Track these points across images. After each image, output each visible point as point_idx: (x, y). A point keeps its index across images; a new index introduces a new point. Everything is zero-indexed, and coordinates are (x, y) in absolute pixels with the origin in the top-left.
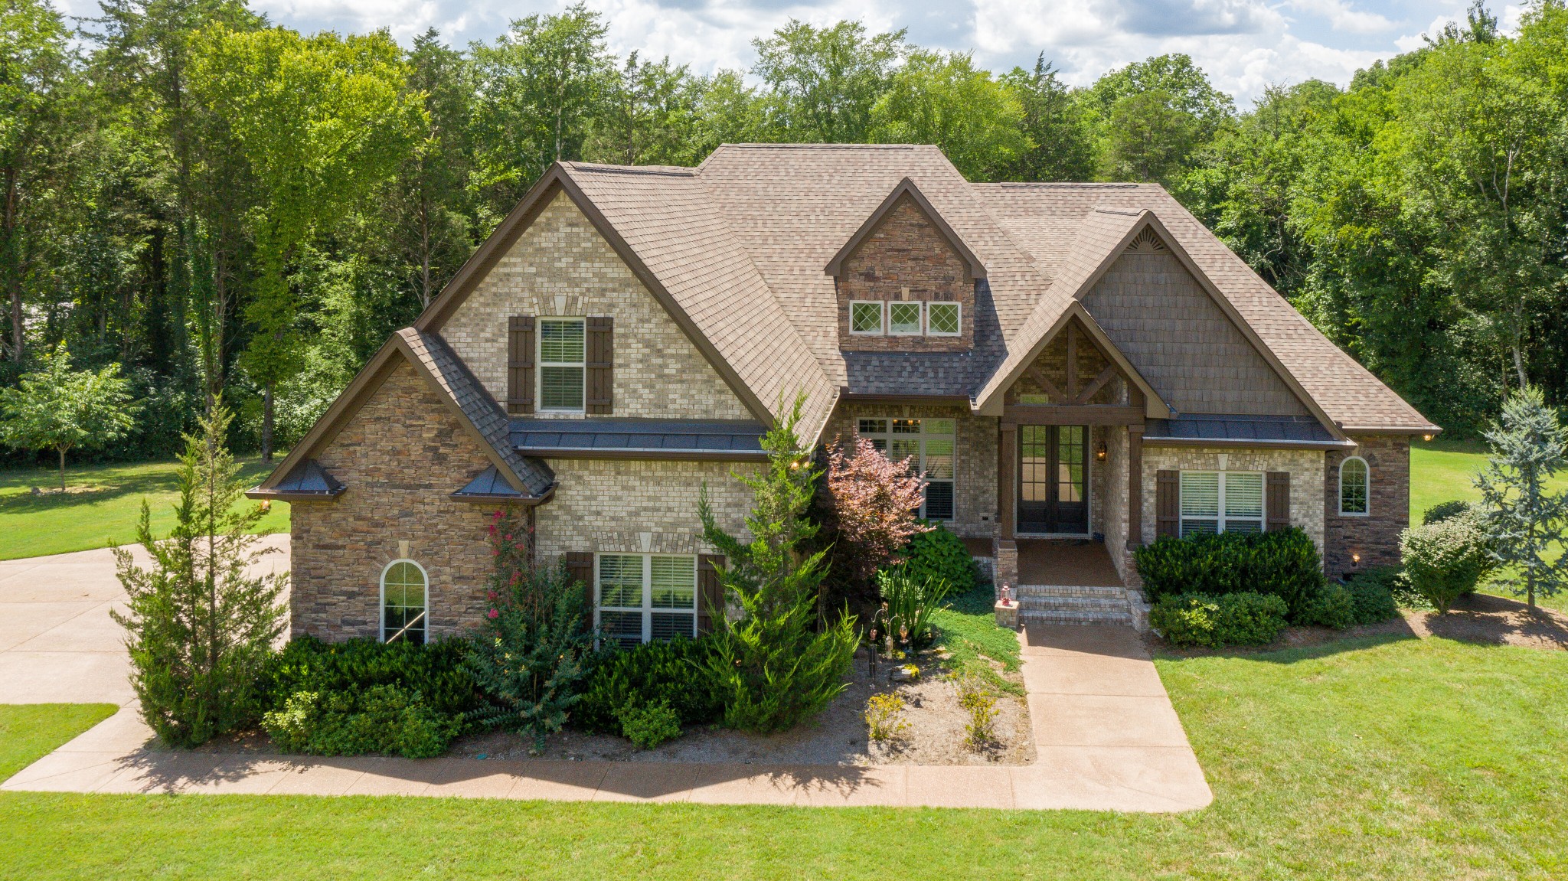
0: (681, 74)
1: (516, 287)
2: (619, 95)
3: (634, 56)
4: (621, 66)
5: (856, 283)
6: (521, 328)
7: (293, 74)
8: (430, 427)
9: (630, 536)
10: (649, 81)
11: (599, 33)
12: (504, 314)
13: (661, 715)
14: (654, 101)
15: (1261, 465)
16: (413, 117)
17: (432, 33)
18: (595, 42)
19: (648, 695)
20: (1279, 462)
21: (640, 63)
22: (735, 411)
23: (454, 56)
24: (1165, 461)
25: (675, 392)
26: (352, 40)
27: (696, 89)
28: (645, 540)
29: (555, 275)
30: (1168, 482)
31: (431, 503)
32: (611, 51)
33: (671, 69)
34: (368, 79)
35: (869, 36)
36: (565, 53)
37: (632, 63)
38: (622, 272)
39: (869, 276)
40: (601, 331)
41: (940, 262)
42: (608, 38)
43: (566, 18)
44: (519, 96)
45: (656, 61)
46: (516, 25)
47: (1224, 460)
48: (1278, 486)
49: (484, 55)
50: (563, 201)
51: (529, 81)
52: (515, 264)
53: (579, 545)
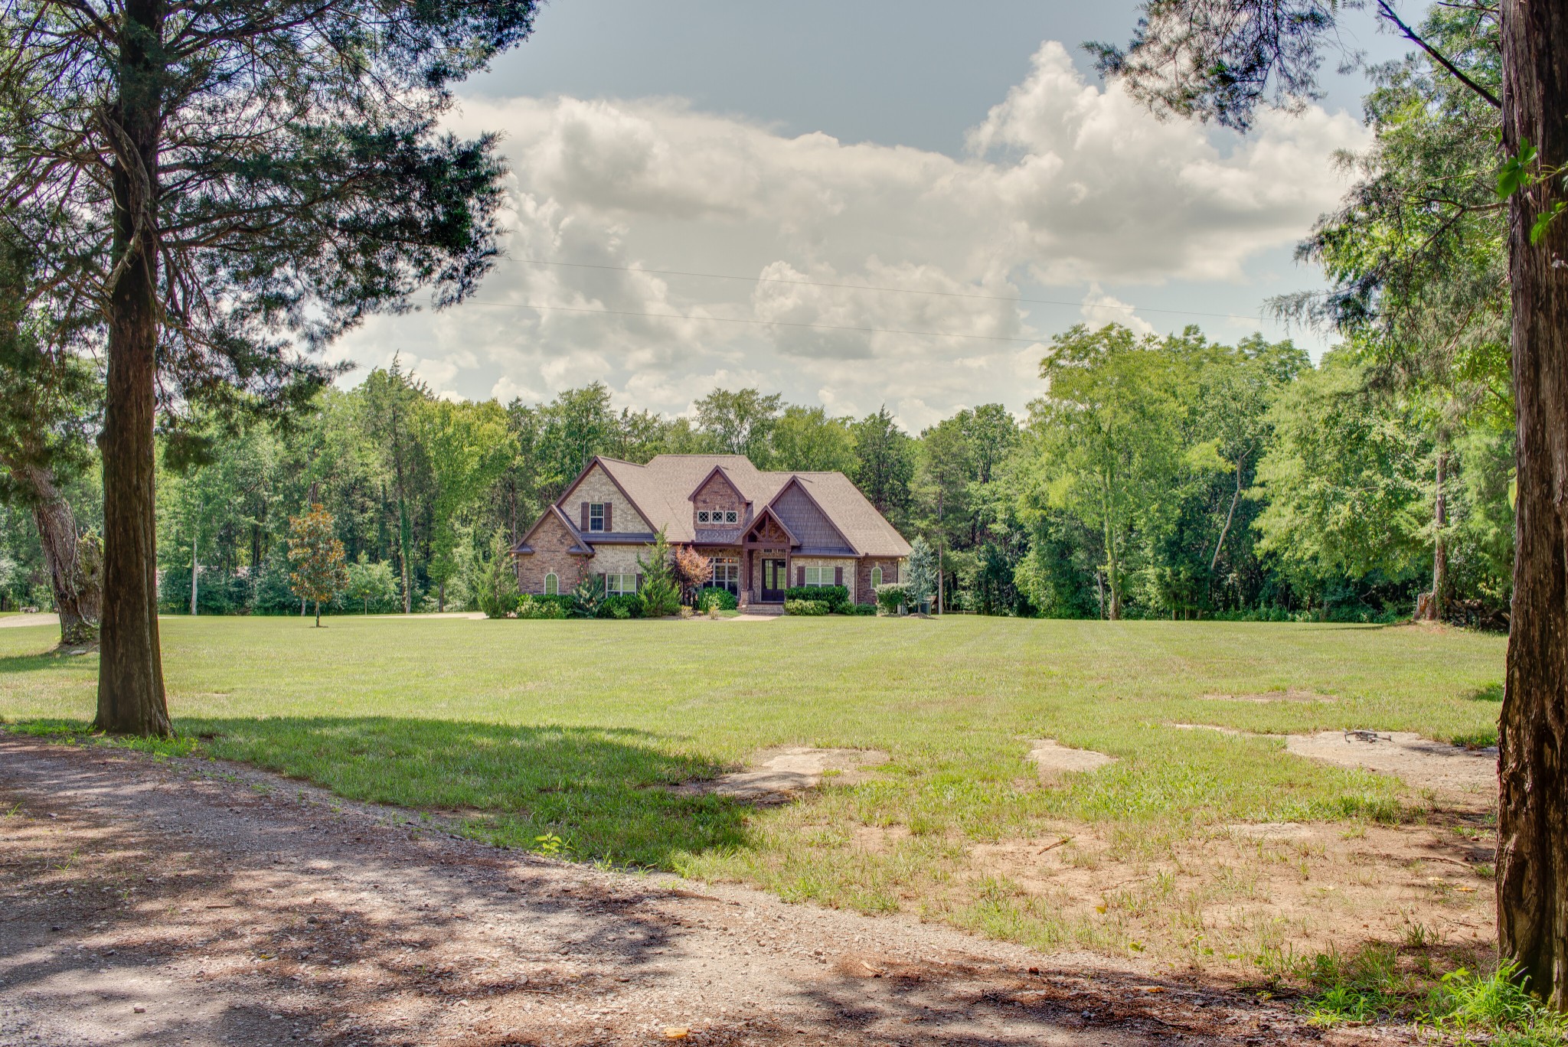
0: (655, 420)
1: (584, 493)
2: (617, 434)
3: (626, 411)
4: (619, 417)
5: (700, 504)
6: (585, 506)
7: (458, 424)
8: (559, 533)
9: (616, 569)
10: (635, 425)
11: (606, 399)
12: (580, 502)
13: (624, 611)
14: (638, 436)
15: (834, 564)
16: (511, 445)
17: (518, 400)
18: (604, 403)
19: (621, 605)
20: (839, 563)
21: (629, 414)
22: (648, 530)
23: (529, 412)
24: (801, 563)
25: (630, 525)
26: (479, 404)
27: (663, 429)
28: (621, 570)
29: (595, 490)
30: (801, 571)
31: (559, 557)
32: (612, 408)
33: (649, 417)
34: (492, 425)
35: (761, 396)
36: (588, 411)
37: (625, 415)
38: (615, 489)
39: (705, 502)
40: (609, 506)
41: (730, 496)
42: (610, 401)
43: (588, 390)
44: (563, 434)
45: (639, 413)
46: (562, 395)
47: (820, 562)
48: (839, 572)
49: (544, 411)
50: (597, 467)
51: (569, 425)
52: (583, 486)
53: (602, 571)
